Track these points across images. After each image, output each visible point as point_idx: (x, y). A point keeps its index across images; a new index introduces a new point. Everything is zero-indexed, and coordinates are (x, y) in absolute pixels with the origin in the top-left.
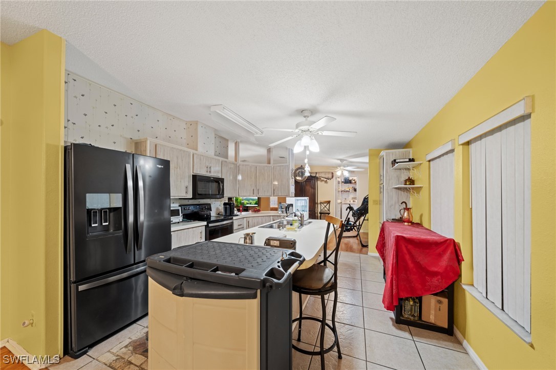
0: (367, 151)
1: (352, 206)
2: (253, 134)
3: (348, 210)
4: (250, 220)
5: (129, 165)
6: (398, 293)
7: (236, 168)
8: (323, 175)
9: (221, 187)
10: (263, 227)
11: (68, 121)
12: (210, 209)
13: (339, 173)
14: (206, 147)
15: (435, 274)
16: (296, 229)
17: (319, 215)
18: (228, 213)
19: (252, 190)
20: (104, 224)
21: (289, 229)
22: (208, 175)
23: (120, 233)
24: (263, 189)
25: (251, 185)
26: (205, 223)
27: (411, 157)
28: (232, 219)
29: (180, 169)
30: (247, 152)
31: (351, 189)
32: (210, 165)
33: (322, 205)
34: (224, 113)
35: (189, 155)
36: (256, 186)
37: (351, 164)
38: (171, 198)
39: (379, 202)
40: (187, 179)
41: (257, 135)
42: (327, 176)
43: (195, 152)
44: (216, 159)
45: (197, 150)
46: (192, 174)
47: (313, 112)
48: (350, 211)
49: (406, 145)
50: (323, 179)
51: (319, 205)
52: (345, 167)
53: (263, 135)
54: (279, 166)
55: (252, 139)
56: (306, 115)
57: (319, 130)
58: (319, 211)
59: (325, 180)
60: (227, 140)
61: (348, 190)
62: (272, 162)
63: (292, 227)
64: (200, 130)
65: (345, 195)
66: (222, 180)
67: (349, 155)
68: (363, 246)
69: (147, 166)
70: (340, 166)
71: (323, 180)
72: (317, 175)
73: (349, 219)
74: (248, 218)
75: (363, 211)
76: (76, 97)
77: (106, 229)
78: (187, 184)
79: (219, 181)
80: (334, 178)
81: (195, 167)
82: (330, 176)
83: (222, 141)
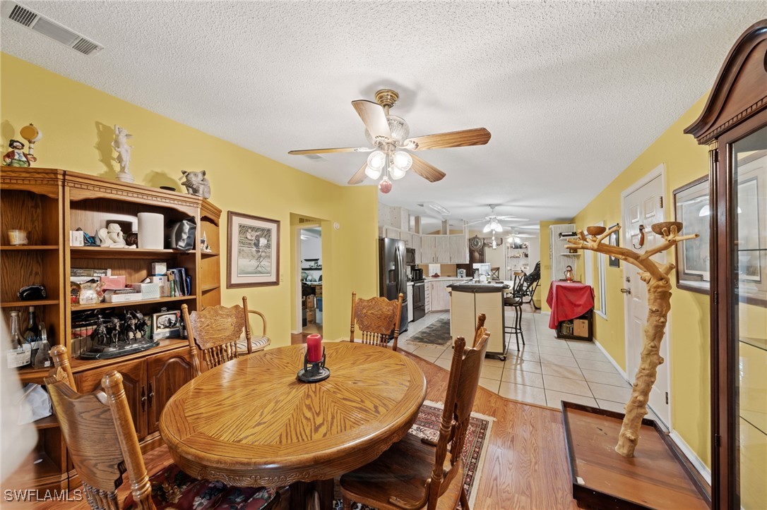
0: (538, 220)
1: (524, 271)
4: (434, 283)
6: (558, 319)
7: (420, 240)
9: (414, 256)
13: (509, 240)
15: (579, 305)
22: (410, 247)
24: (441, 257)
25: (431, 254)
26: (413, 283)
27: (575, 231)
31: (522, 255)
35: (398, 233)
36: (435, 254)
39: (549, 267)
45: (400, 228)
49: (571, 221)
52: (517, 234)
53: (450, 214)
54: (455, 236)
61: (518, 255)
62: (448, 232)
65: (515, 261)
68: (536, 308)
69: (402, 247)
70: (511, 233)
73: (522, 284)
74: (431, 282)
75: (535, 277)
79: (413, 251)
80: (503, 243)
82: (499, 242)
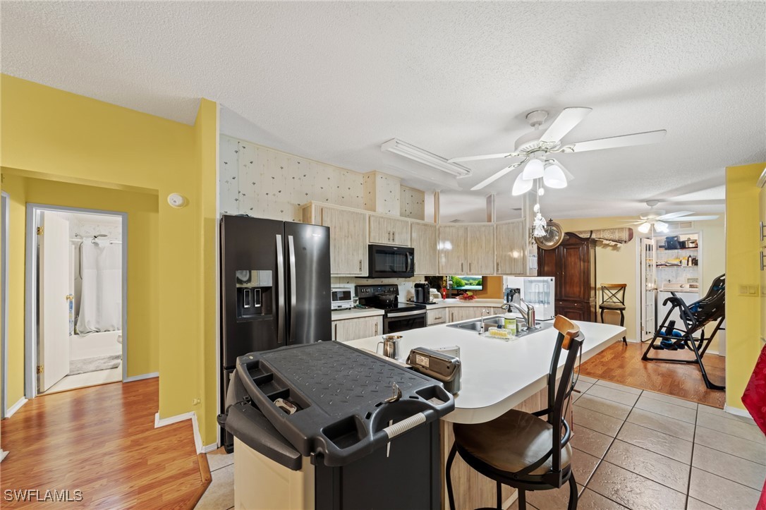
0: (722, 172)
1: (678, 295)
2: (454, 177)
3: (670, 305)
4: (455, 311)
5: (280, 236)
7: (435, 233)
8: (607, 235)
9: (409, 260)
10: (456, 326)
11: (239, 192)
12: (397, 292)
13: (644, 229)
14: (389, 204)
16: (508, 336)
17: (599, 311)
18: (421, 300)
19: (460, 265)
20: (256, 306)
21: (495, 334)
22: (390, 243)
23: (271, 318)
24: (478, 263)
25: (458, 257)
26: (382, 312)
28: (425, 308)
29: (352, 238)
30: (452, 206)
31: (684, 262)
32: (394, 230)
33: (606, 291)
34: (398, 150)
35: (364, 219)
36: (466, 258)
37: (678, 207)
38: (332, 276)
40: (361, 251)
41: (461, 177)
42: (616, 236)
43: (371, 213)
44: (402, 221)
45: (375, 211)
46: (368, 243)
47: (550, 112)
48: (673, 307)
50: (607, 242)
51: (599, 293)
52: (660, 214)
53: (471, 175)
54: (506, 224)
55: (453, 184)
56: (535, 120)
57: (563, 141)
58: (599, 302)
59: (613, 243)
60: (422, 193)
61: (676, 262)
62: (494, 217)
63: (502, 331)
64: (380, 182)
65: (668, 273)
66: (411, 251)
67: (670, 189)
68: (712, 387)
70: (646, 214)
71: (608, 245)
72: (594, 236)
73: (672, 323)
74: (451, 309)
75: (710, 310)
76: (245, 166)
77: (258, 311)
78: (361, 257)
79: (407, 253)
80: (636, 239)
81: (372, 235)
82: (625, 235)
83: (415, 193)
